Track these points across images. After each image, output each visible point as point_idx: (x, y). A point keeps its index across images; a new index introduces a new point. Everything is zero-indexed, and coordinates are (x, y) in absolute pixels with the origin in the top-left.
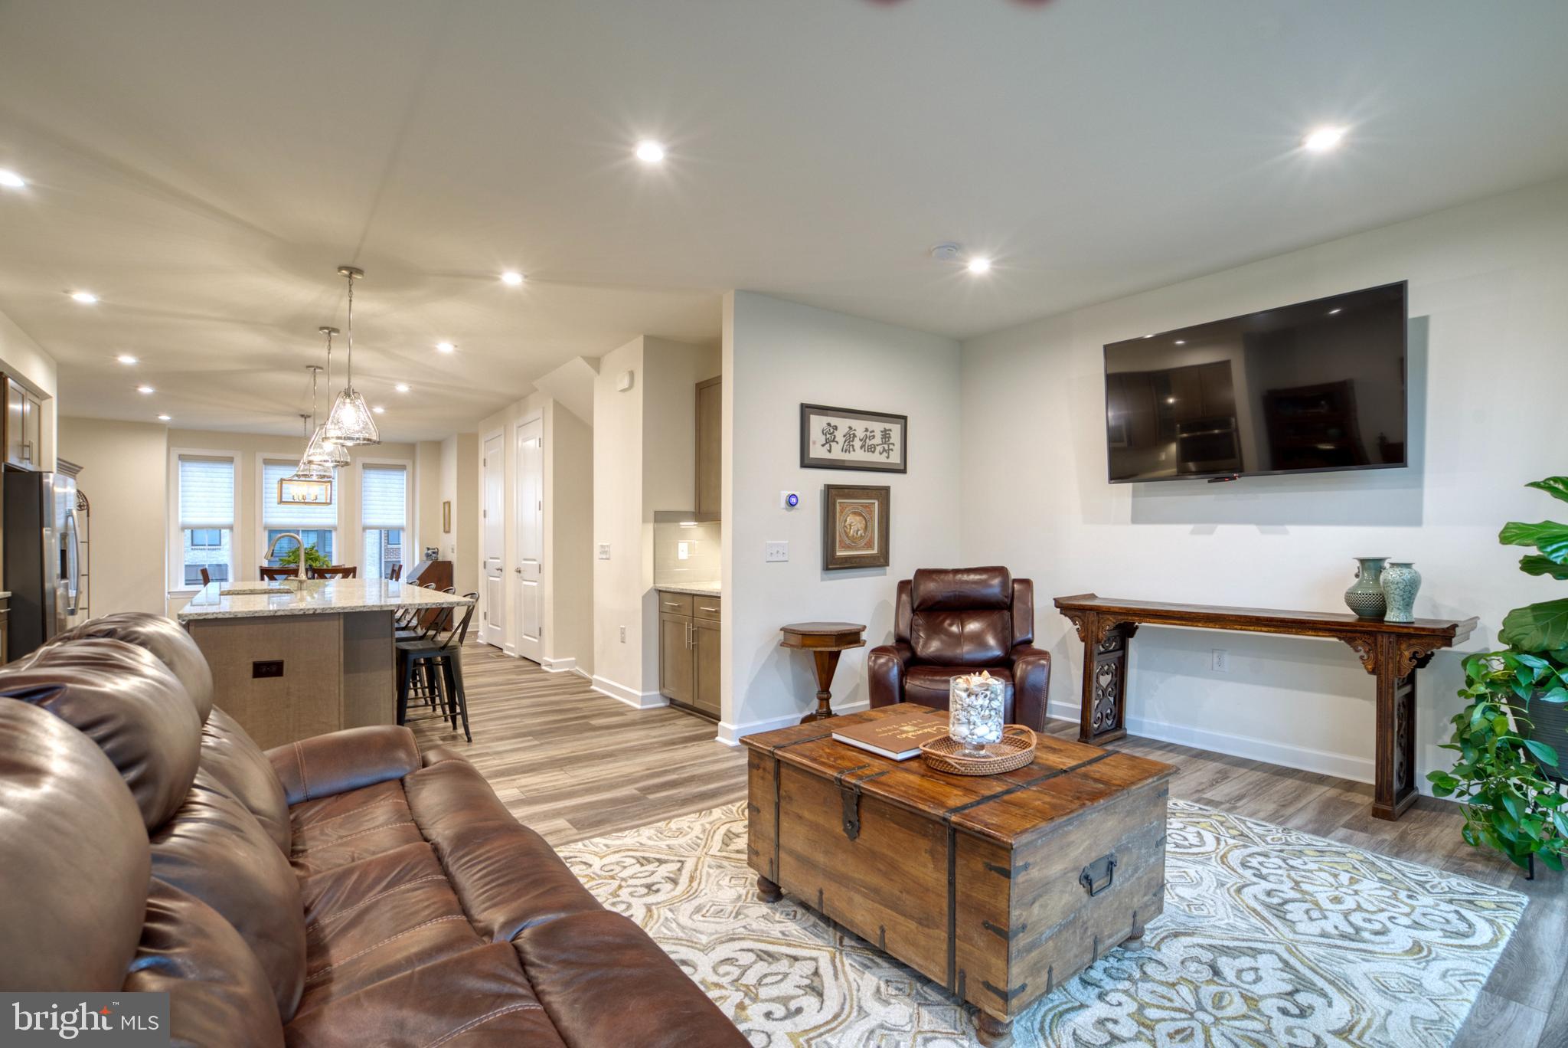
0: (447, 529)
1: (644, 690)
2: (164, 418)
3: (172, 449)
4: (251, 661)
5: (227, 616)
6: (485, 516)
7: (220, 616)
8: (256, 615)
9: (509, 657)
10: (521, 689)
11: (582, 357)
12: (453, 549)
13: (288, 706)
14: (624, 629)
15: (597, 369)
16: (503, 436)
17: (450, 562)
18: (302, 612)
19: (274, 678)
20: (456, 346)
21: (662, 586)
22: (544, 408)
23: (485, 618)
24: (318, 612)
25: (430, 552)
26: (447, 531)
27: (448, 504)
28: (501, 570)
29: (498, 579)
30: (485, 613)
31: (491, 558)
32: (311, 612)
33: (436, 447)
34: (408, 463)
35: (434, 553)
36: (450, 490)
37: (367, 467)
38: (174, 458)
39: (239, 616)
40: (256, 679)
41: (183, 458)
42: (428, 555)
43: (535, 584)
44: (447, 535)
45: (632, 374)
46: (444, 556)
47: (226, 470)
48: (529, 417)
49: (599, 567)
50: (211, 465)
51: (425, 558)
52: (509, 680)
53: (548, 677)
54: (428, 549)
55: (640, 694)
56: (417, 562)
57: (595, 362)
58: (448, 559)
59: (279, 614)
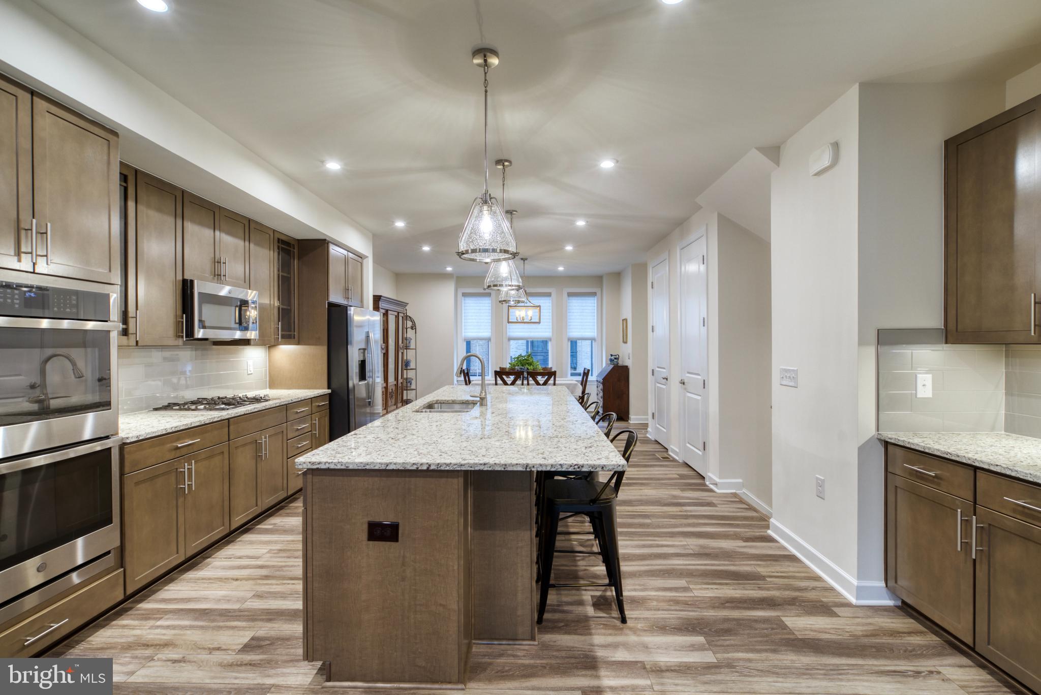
0: (625, 340)
1: (859, 577)
2: (449, 269)
3: (459, 289)
4: (366, 520)
5: (339, 467)
6: (653, 331)
7: (332, 467)
8: (368, 467)
9: (674, 460)
10: (687, 517)
11: (759, 149)
12: (629, 356)
13: (403, 579)
14: (823, 481)
15: (777, 161)
16: (667, 261)
17: (627, 366)
18: (414, 468)
19: (388, 543)
20: (617, 162)
21: (891, 435)
22: (707, 225)
23: (653, 418)
24: (432, 468)
25: (613, 357)
26: (625, 342)
27: (625, 320)
28: (667, 379)
29: (664, 387)
30: (653, 414)
31: (658, 367)
32: (425, 468)
33: (617, 277)
34: (598, 291)
35: (615, 358)
36: (627, 311)
37: (570, 295)
38: (460, 294)
39: (351, 467)
40: (371, 542)
41: (465, 295)
42: (611, 360)
43: (699, 398)
44: (625, 345)
45: (836, 146)
46: (623, 361)
47: (487, 302)
48: (692, 237)
49: (779, 393)
50: (479, 298)
51: (609, 362)
52: (675, 497)
53: (715, 501)
54: (612, 355)
55: (855, 582)
56: (604, 365)
57: (774, 152)
58: (626, 365)
59: (391, 467)
